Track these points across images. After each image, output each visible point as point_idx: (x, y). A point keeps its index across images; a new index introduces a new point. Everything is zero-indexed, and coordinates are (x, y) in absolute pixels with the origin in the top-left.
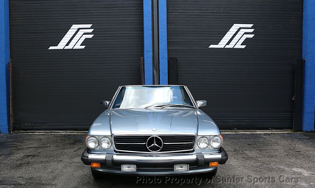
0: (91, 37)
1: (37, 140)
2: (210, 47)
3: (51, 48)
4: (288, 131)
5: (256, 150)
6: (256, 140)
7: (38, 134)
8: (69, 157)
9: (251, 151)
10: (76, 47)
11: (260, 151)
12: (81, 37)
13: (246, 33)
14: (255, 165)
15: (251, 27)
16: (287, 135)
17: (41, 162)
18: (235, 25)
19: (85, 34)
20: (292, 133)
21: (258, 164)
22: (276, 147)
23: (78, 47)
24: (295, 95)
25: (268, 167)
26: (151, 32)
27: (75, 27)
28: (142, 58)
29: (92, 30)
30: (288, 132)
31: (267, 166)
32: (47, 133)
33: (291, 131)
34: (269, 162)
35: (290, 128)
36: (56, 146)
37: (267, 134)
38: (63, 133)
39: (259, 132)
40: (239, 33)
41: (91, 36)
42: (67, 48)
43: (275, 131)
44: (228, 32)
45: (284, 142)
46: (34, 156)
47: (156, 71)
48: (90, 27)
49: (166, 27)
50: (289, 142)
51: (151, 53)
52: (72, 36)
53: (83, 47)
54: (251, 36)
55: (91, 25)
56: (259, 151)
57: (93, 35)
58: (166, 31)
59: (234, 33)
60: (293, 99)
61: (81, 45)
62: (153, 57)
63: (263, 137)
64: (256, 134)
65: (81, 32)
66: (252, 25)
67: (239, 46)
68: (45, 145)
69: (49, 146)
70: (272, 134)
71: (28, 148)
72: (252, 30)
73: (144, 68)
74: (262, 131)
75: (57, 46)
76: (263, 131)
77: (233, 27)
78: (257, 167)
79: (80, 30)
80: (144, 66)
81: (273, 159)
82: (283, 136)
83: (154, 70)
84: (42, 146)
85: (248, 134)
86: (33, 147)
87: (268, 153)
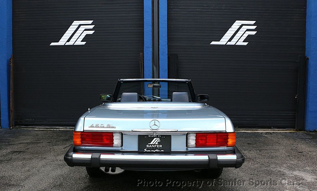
0: (92, 34)
1: (34, 135)
2: (211, 44)
3: (53, 44)
4: (291, 130)
5: (255, 150)
6: (257, 139)
7: (38, 129)
8: (55, 155)
9: (250, 151)
10: (77, 44)
11: (260, 151)
12: (82, 33)
13: (248, 30)
14: (252, 167)
15: (253, 24)
16: (289, 134)
17: (24, 159)
18: (237, 21)
19: (86, 30)
20: (295, 132)
21: (256, 165)
22: (277, 147)
23: (79, 43)
24: (298, 93)
25: (267, 170)
26: (151, 28)
27: (76, 23)
28: (141, 54)
29: (93, 26)
30: (290, 132)
31: (266, 168)
32: (46, 128)
33: (294, 130)
34: (268, 164)
35: (293, 127)
36: (48, 142)
37: (269, 133)
38: (62, 129)
39: (260, 131)
40: (241, 29)
41: (91, 32)
42: (68, 44)
43: (277, 130)
44: (230, 28)
45: (285, 142)
46: (20, 152)
47: (156, 67)
48: (90, 23)
49: (166, 22)
50: (292, 141)
51: (151, 49)
52: (73, 32)
53: (84, 43)
54: (254, 33)
55: (92, 21)
56: (258, 151)
57: (94, 31)
58: (167, 27)
59: (236, 30)
60: (296, 97)
61: (81, 41)
62: (153, 54)
63: (264, 136)
64: (257, 133)
65: (82, 28)
66: (254, 22)
67: (241, 43)
68: (38, 140)
69: (41, 142)
70: (274, 133)
71: (20, 143)
72: (254, 27)
73: (143, 64)
74: (263, 130)
75: (58, 42)
76: (265, 130)
77: (234, 24)
78: (255, 170)
79: (82, 26)
80: (143, 62)
81: (273, 160)
82: (285, 136)
83: (154, 66)
84: (35, 141)
85: (249, 133)
86: (26, 142)
87: (268, 153)
